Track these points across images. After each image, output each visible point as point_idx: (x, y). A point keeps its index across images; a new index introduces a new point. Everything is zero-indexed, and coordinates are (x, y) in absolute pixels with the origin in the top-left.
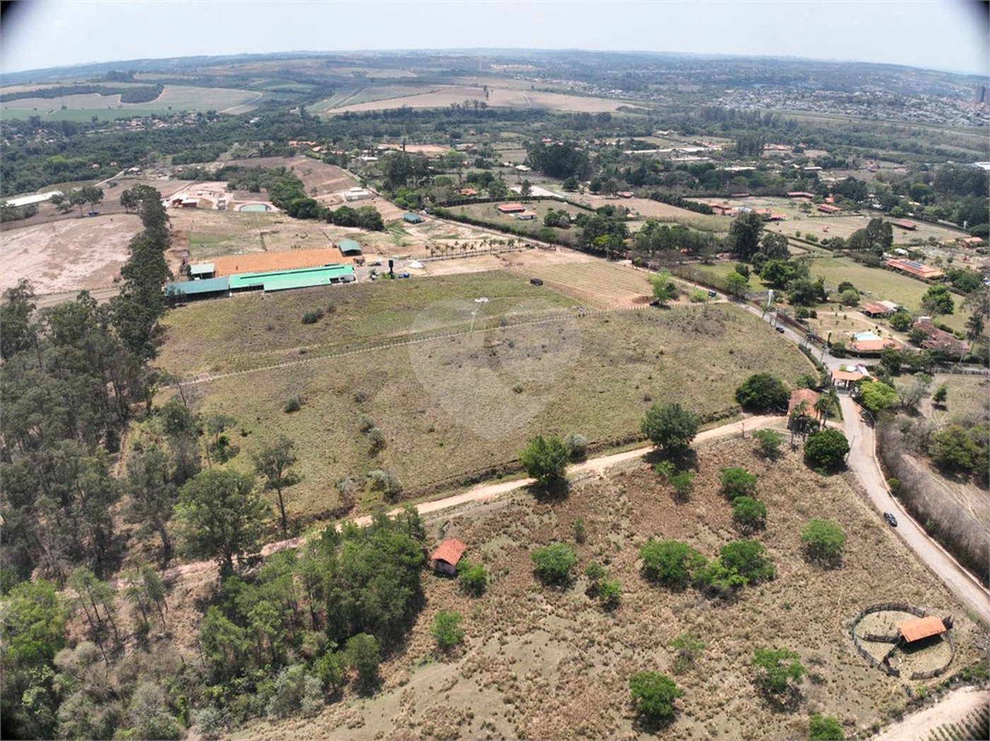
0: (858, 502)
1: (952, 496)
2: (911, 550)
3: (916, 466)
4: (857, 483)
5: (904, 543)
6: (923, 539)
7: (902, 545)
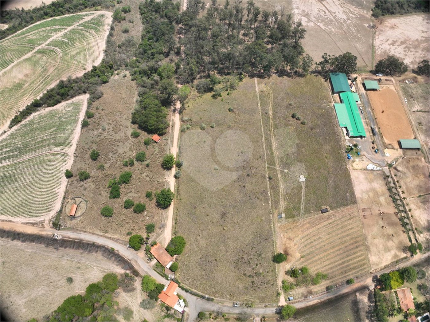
0: (116, 236)
1: (102, 268)
2: (93, 234)
3: (119, 270)
4: (122, 244)
5: (96, 234)
6: (95, 241)
7: (96, 233)
